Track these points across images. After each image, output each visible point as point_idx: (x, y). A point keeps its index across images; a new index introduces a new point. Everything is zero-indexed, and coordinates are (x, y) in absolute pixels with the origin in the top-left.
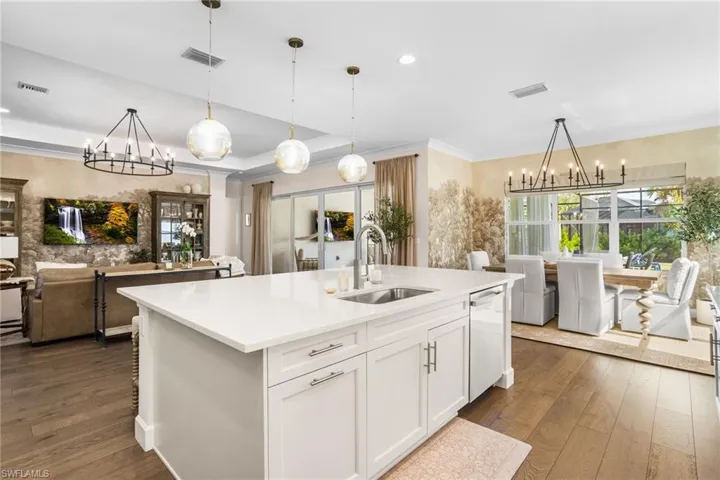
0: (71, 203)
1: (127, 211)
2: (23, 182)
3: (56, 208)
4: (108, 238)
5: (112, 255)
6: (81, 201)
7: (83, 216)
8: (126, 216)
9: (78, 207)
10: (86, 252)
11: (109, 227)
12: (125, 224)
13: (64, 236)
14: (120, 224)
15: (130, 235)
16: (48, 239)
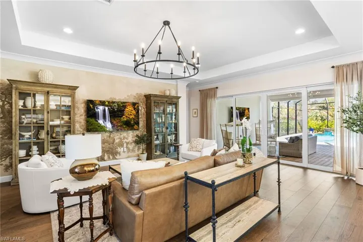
0: (102, 103)
1: (134, 109)
2: (75, 88)
3: (94, 107)
4: (125, 126)
5: (124, 138)
6: (109, 102)
7: (110, 112)
8: (134, 112)
9: (107, 106)
10: (110, 137)
11: (125, 119)
12: (134, 117)
13: (100, 126)
14: (131, 117)
15: (136, 124)
16: (90, 128)
